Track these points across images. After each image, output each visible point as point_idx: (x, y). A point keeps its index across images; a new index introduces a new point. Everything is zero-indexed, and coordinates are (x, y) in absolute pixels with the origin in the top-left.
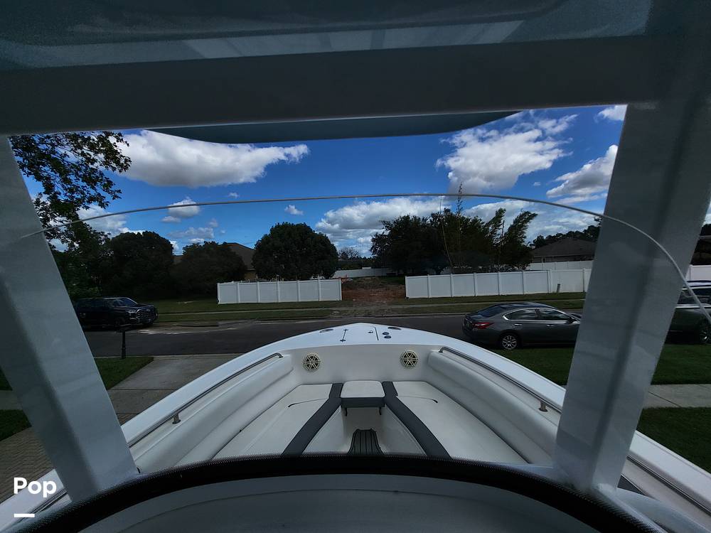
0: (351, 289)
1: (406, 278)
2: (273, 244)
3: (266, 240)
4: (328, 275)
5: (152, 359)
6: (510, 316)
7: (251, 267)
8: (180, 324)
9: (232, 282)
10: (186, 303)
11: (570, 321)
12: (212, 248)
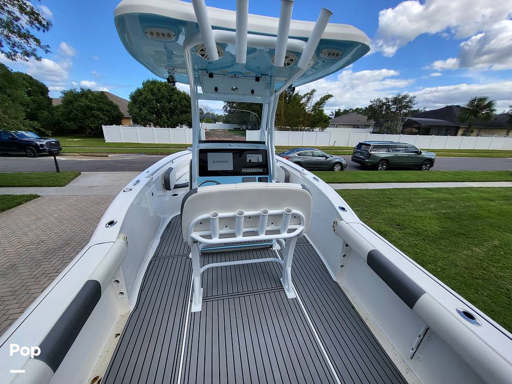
1: (247, 131)
2: (146, 97)
3: (139, 93)
5: (80, 174)
6: (299, 154)
7: (126, 114)
8: (82, 154)
9: (114, 125)
10: (75, 140)
11: (327, 158)
12: (90, 95)
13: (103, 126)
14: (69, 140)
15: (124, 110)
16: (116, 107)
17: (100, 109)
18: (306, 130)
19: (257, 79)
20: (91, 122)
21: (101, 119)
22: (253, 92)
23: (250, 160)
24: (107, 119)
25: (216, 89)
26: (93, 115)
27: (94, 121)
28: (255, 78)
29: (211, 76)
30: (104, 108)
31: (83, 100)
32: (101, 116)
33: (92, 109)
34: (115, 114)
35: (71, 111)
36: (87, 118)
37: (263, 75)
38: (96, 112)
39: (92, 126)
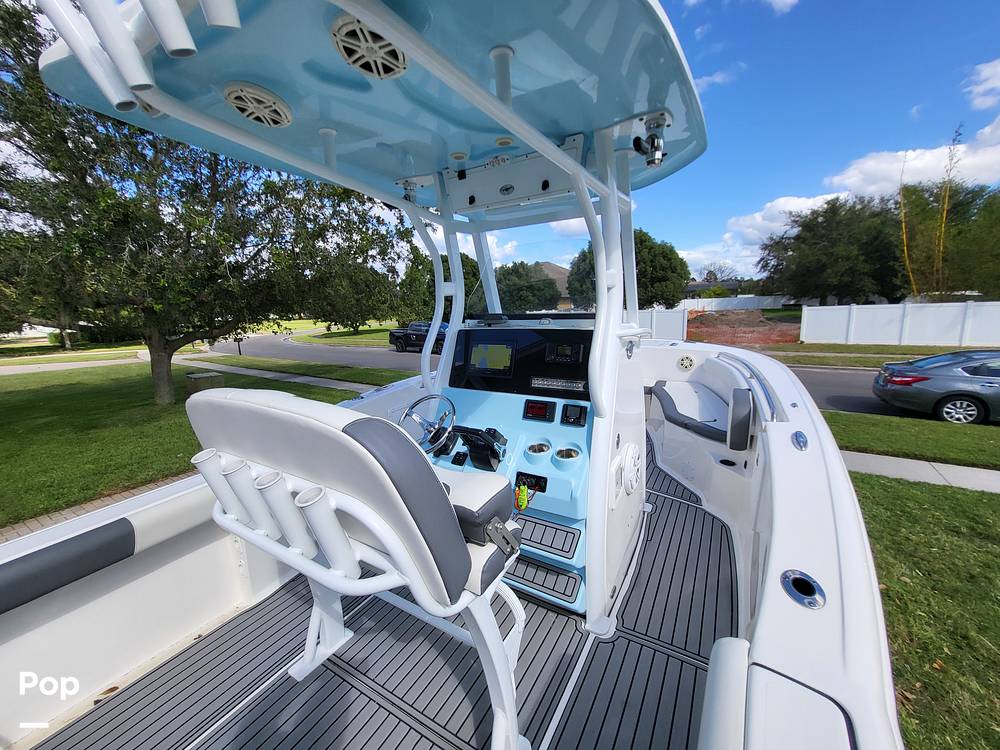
1: (804, 309)
3: (583, 257)
4: (670, 304)
6: (975, 371)
7: (565, 293)
9: (544, 311)
12: (521, 270)
15: (562, 288)
16: (551, 283)
22: (545, 185)
24: (537, 301)
25: (472, 200)
26: (520, 298)
29: (462, 175)
31: (514, 278)
32: (530, 298)
33: (520, 289)
34: (548, 293)
36: (514, 302)
38: (524, 293)
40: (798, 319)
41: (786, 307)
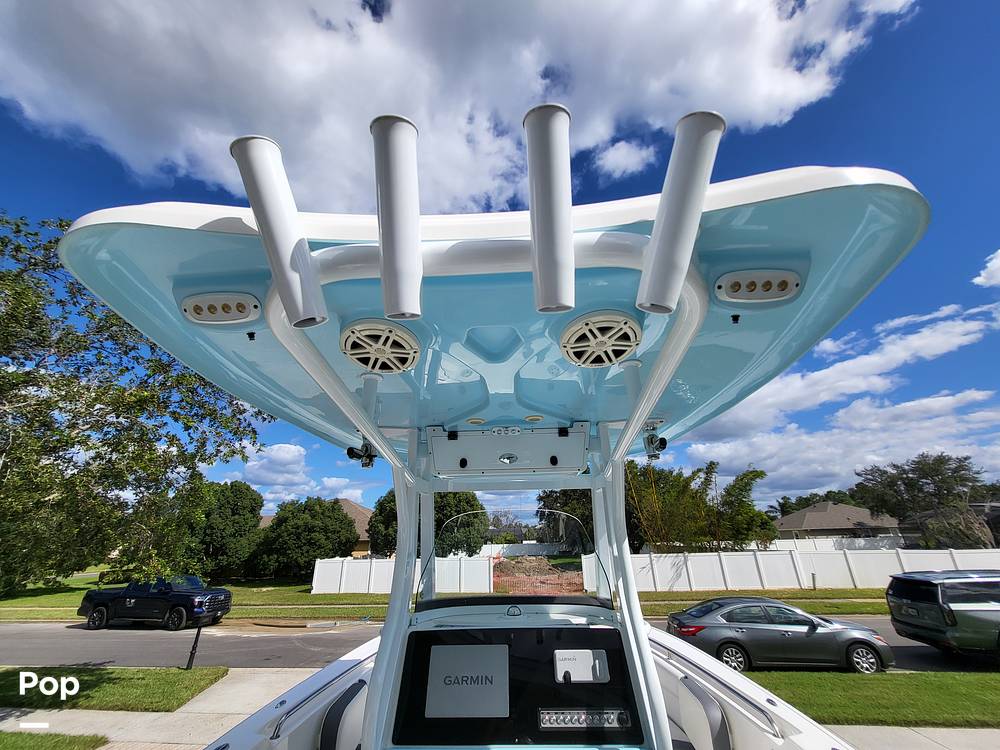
0: (507, 575)
1: (583, 557)
4: (473, 551)
5: (225, 674)
6: (730, 617)
7: (364, 537)
8: (257, 621)
9: (337, 558)
10: (264, 589)
11: (813, 627)
12: (317, 508)
13: (318, 562)
14: (255, 590)
15: (362, 530)
16: (351, 524)
17: (325, 530)
18: (725, 549)
19: (563, 432)
20: (302, 554)
21: (320, 547)
22: (554, 461)
23: (567, 675)
25: (463, 463)
26: (310, 543)
27: (307, 552)
28: (557, 431)
29: (453, 435)
30: (330, 527)
31: (307, 516)
32: (323, 541)
33: (311, 530)
34: (345, 536)
35: (279, 536)
36: (300, 547)
37: (573, 421)
38: (316, 536)
39: (301, 561)
40: (579, 568)
41: (563, 555)
